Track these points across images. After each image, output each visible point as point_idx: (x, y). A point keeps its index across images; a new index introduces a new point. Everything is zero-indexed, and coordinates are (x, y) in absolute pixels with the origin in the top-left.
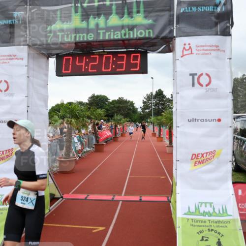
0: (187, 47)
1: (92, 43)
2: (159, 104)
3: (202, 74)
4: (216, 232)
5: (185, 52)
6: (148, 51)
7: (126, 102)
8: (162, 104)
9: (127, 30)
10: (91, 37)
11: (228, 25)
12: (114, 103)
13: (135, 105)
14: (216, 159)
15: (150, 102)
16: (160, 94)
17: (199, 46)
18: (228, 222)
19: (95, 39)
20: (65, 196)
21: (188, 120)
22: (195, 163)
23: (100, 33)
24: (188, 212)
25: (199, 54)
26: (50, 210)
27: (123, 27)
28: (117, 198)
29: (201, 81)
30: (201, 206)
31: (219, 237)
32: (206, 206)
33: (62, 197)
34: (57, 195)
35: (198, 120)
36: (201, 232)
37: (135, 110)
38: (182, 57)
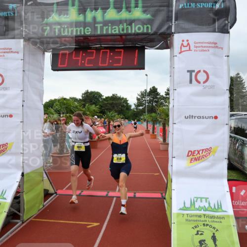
0: (185, 43)
1: (89, 38)
2: (152, 101)
3: (199, 71)
4: (211, 226)
5: (183, 49)
6: (146, 47)
7: (120, 99)
8: (155, 102)
9: (125, 24)
10: (88, 31)
11: (226, 22)
12: (108, 99)
13: (128, 102)
14: (212, 156)
15: (144, 99)
16: (154, 91)
17: (197, 43)
18: (223, 218)
19: (93, 33)
20: (59, 192)
21: (185, 117)
22: (191, 160)
23: (97, 27)
24: (183, 208)
25: (197, 51)
26: (44, 206)
27: (121, 22)
28: (111, 194)
29: (199, 78)
30: (196, 201)
31: (214, 231)
32: (201, 201)
33: (56, 193)
34: (51, 190)
35: (195, 117)
36: (196, 227)
37: (128, 107)
38: (180, 53)
